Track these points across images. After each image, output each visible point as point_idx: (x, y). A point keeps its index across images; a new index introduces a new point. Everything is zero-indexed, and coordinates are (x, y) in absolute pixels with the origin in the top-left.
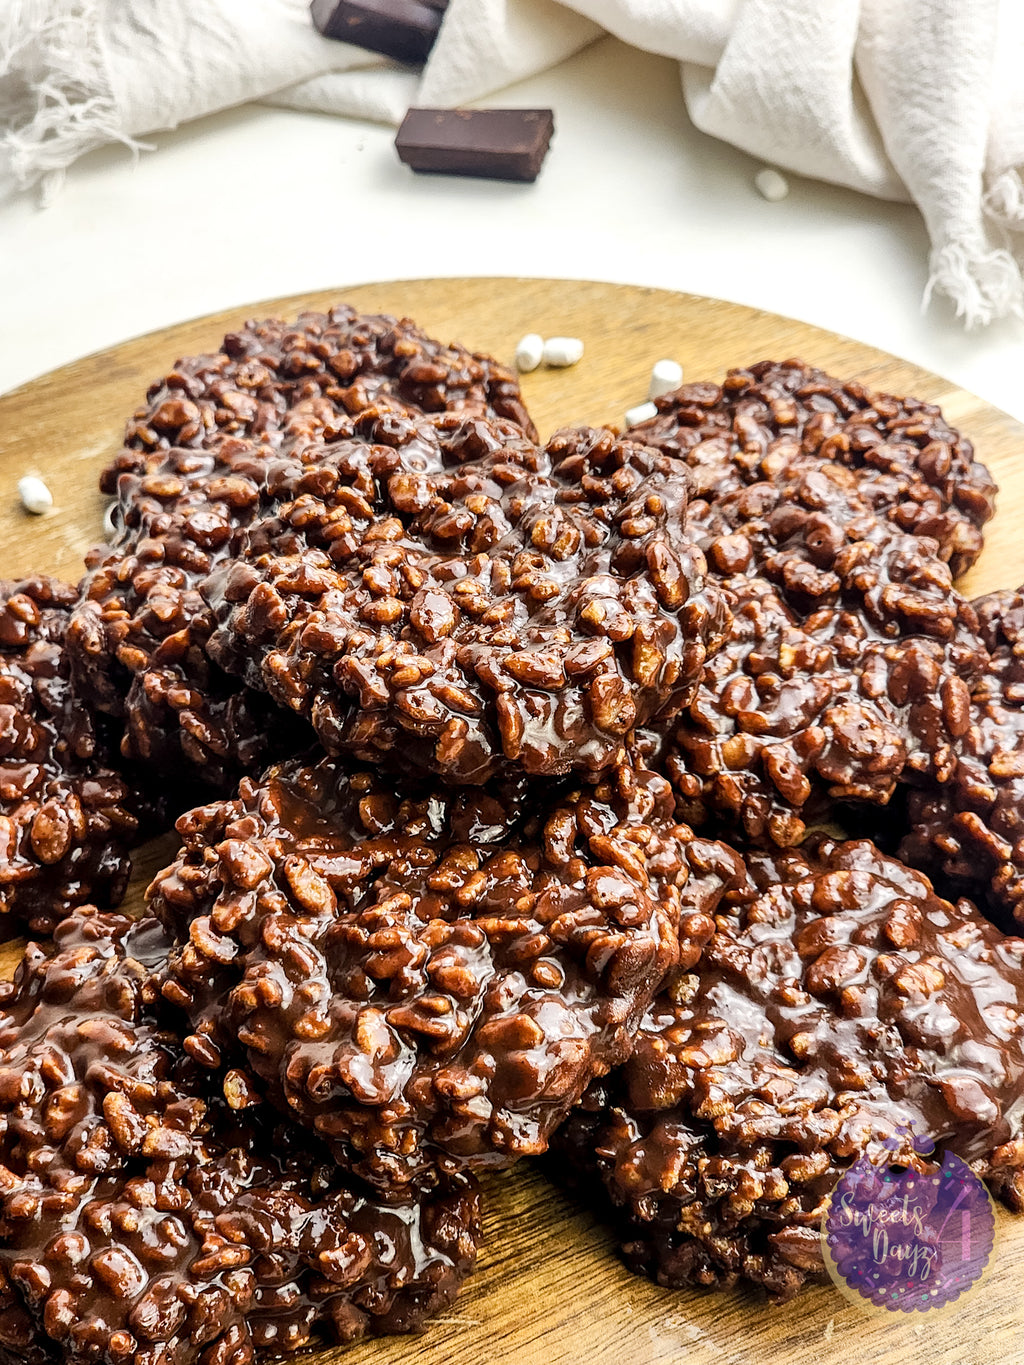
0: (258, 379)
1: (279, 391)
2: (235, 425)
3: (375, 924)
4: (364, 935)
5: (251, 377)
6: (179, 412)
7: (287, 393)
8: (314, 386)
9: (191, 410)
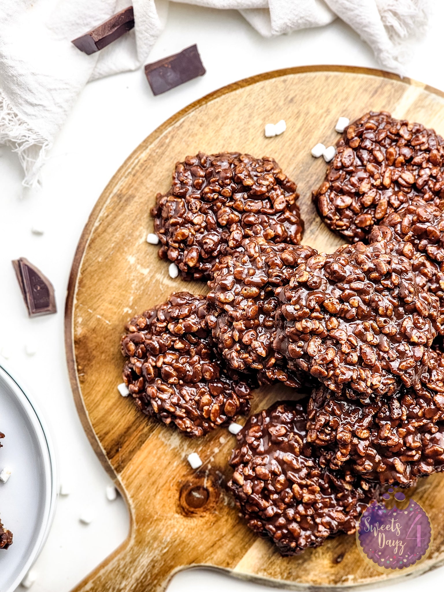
0: (198, 208)
1: (209, 209)
2: (202, 230)
3: (387, 439)
4: (383, 443)
5: (196, 208)
6: (183, 235)
7: (211, 208)
8: (219, 204)
9: (186, 231)
